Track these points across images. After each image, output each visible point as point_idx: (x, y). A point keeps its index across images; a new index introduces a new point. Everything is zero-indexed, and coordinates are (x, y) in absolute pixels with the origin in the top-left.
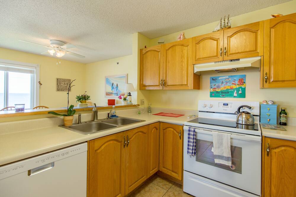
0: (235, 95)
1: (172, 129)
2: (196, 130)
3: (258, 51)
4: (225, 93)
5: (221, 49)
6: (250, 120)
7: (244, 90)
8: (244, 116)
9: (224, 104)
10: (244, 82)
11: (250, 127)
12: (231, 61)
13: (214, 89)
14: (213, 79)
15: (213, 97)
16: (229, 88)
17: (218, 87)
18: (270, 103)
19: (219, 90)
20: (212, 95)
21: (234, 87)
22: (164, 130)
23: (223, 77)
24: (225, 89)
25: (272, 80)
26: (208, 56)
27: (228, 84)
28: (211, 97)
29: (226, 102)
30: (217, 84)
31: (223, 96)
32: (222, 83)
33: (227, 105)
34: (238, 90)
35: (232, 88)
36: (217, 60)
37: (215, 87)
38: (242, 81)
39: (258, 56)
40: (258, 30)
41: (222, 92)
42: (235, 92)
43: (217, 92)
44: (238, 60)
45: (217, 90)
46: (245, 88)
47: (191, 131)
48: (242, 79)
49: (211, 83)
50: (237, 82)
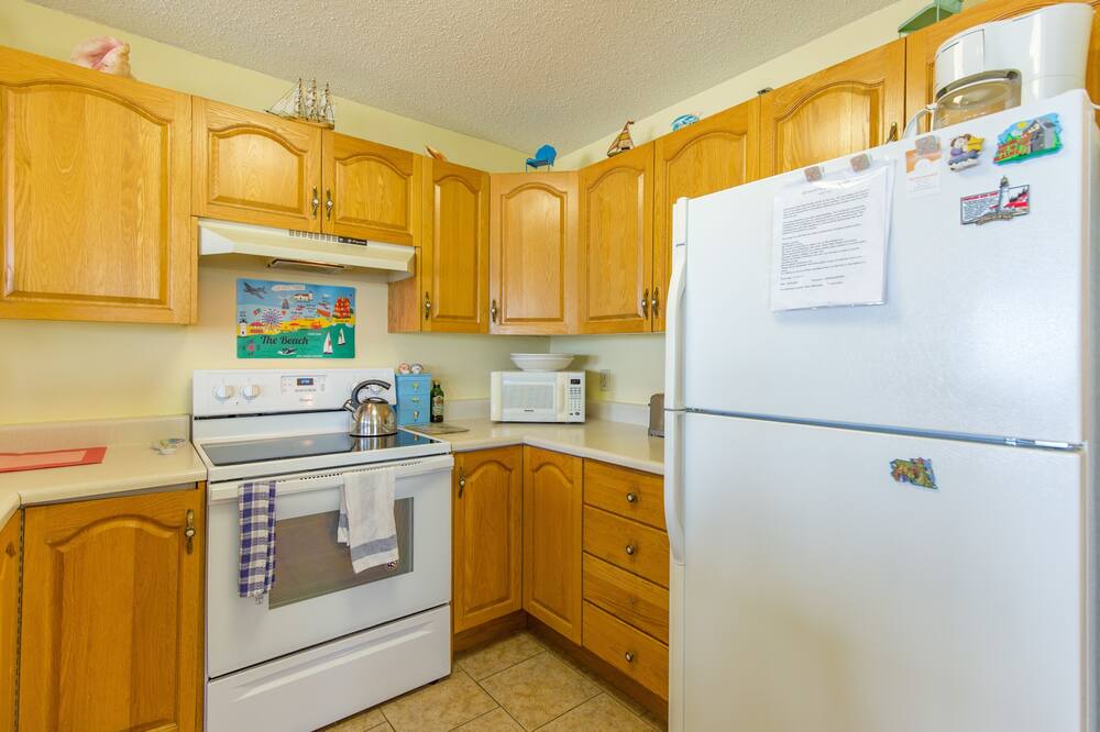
0: (327, 348)
1: (132, 524)
2: (280, 488)
3: (411, 233)
4: (294, 344)
5: (315, 191)
6: (391, 419)
7: (350, 333)
8: (375, 412)
9: (300, 382)
10: (352, 312)
11: (390, 439)
12: (345, 240)
13: (253, 325)
14: (249, 289)
15: (251, 355)
16: (308, 324)
17: (271, 319)
18: (416, 370)
19: (275, 332)
20: (247, 348)
21: (325, 323)
22: (54, 545)
23: (287, 286)
24: (296, 328)
25: (437, 312)
26: (266, 201)
27: (305, 311)
28: (239, 356)
29: (305, 373)
30: (265, 310)
31: (289, 353)
32: (286, 306)
33: (311, 382)
34: (335, 332)
35: (316, 328)
36: (300, 225)
37: (259, 318)
38: (345, 307)
39: (409, 244)
40: (409, 175)
41: (285, 339)
42: (328, 338)
43: (268, 339)
44: (363, 242)
45: (267, 331)
46: (353, 329)
47: (258, 496)
48: (347, 300)
49: (239, 303)
50: (331, 309)
